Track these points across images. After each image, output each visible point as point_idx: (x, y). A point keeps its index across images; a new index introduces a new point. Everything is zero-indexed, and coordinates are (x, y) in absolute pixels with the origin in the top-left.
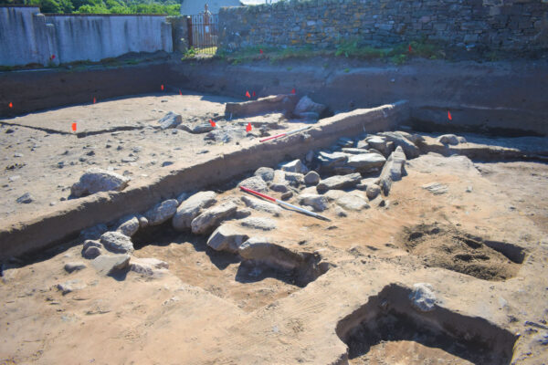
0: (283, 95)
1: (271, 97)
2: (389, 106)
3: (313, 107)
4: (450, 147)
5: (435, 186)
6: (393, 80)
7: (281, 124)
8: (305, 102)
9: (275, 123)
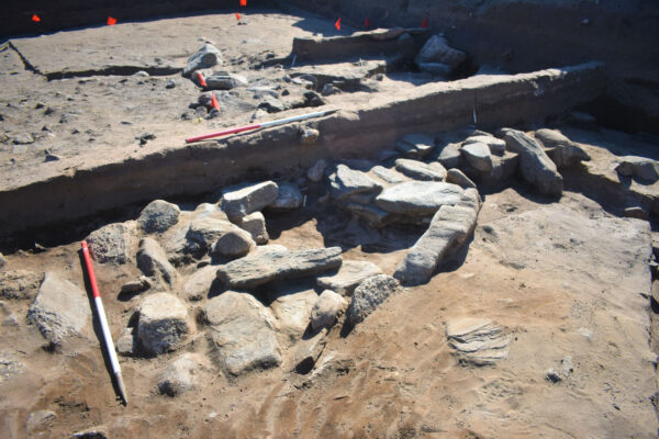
0: (401, 29)
1: (379, 31)
2: (556, 72)
3: (444, 54)
4: (635, 187)
5: (478, 335)
6: (586, 21)
7: (368, 82)
8: (436, 44)
9: (357, 80)
